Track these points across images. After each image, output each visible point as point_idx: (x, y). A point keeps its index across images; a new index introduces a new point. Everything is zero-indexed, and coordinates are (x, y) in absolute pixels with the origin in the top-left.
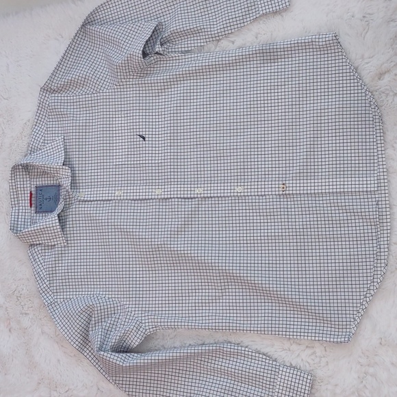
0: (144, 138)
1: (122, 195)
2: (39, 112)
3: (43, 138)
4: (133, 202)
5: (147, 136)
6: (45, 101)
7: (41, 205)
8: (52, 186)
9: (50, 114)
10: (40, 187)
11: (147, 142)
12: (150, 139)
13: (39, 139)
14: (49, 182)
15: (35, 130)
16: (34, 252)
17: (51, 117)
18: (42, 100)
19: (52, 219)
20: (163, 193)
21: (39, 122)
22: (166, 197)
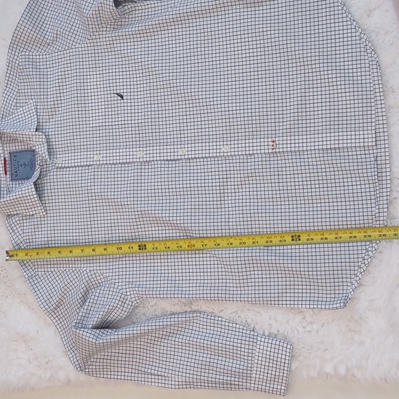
0: (122, 97)
1: (101, 159)
2: (9, 72)
3: (15, 101)
4: (113, 166)
5: (125, 94)
6: (14, 61)
7: (16, 172)
8: (26, 151)
9: (21, 74)
10: (14, 153)
11: (125, 101)
12: (129, 97)
13: (11, 102)
14: (23, 147)
15: (6, 92)
16: (11, 222)
17: (21, 77)
18: (11, 59)
19: (28, 188)
20: (145, 156)
21: (9, 83)
22: (148, 159)
